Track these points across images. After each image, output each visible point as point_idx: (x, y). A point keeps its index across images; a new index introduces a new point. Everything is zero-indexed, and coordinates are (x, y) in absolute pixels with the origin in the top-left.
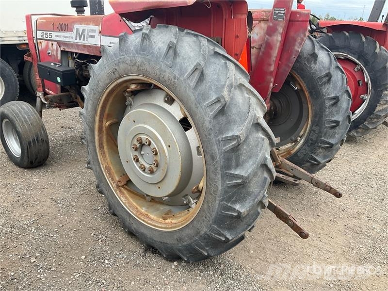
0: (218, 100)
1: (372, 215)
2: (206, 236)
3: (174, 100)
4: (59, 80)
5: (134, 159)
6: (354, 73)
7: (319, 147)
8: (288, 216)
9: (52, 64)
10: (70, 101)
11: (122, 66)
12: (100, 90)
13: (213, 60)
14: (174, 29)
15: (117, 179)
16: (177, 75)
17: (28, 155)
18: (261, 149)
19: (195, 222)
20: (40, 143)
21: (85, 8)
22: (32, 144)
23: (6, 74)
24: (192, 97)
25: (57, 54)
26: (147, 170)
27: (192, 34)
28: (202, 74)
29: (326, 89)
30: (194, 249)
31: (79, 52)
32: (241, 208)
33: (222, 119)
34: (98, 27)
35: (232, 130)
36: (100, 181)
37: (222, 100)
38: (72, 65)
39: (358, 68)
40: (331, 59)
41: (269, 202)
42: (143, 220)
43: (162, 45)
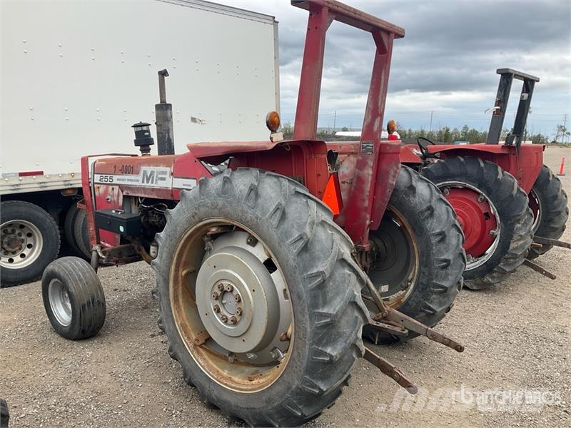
0: (301, 238)
1: (508, 374)
2: (298, 390)
3: (257, 241)
4: (122, 229)
5: (215, 310)
6: (477, 204)
7: (432, 292)
8: (392, 368)
9: (114, 211)
10: (131, 254)
11: (202, 209)
12: (177, 236)
13: (294, 199)
14: (255, 172)
15: (194, 337)
16: (259, 215)
17: (80, 321)
18: (348, 286)
19: (285, 376)
20: (97, 307)
21: (151, 146)
22: (86, 307)
23: (45, 227)
24: (275, 235)
25: (118, 199)
26: (229, 322)
27: (273, 176)
28: (284, 213)
29: (429, 225)
30: (286, 411)
31: (147, 196)
32: (333, 351)
33: (306, 256)
34: (169, 168)
35: (317, 266)
36: (174, 343)
37: (305, 237)
38: (135, 211)
39: (481, 199)
40: (431, 191)
41: (366, 350)
42: (226, 385)
43: (244, 187)
